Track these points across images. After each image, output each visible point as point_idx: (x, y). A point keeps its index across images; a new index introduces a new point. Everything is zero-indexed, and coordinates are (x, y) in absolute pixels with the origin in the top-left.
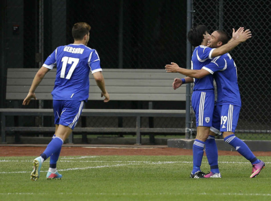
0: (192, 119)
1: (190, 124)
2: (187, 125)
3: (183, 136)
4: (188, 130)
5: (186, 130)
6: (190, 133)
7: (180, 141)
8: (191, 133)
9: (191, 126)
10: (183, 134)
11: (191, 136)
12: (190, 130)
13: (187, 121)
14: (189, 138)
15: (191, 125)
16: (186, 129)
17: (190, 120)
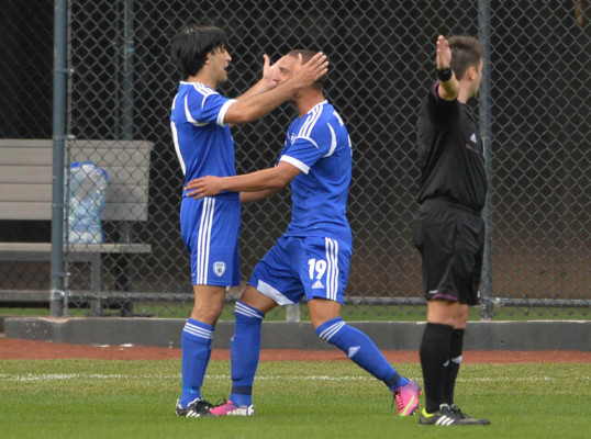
0: (67, 266)
1: (62, 279)
2: (54, 281)
3: (44, 310)
4: (56, 293)
5: (53, 294)
6: (62, 300)
7: (39, 322)
8: (66, 302)
9: (66, 285)
10: (46, 305)
11: (66, 310)
12: (63, 293)
13: (55, 271)
14: (60, 315)
15: (66, 280)
16: (53, 291)
17: (63, 270)
